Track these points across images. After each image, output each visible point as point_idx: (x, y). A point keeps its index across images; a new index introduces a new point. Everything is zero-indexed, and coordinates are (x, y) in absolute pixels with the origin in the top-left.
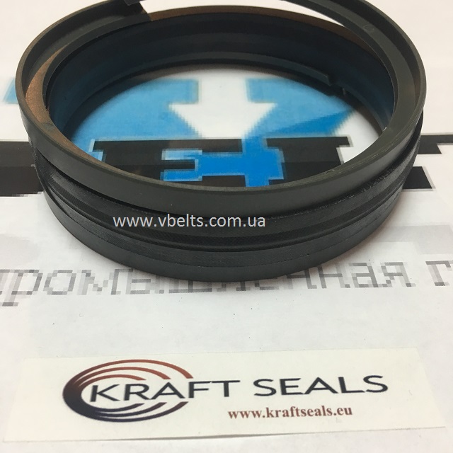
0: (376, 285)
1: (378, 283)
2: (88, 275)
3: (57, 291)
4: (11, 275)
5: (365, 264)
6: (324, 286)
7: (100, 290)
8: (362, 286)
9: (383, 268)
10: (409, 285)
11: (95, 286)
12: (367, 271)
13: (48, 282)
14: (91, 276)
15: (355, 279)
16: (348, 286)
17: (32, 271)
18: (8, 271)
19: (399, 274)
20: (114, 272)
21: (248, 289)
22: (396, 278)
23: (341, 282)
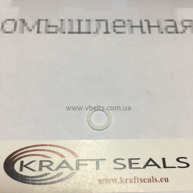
0: (177, 32)
1: (179, 31)
2: (24, 22)
3: (8, 31)
5: (172, 20)
6: (150, 32)
7: (30, 30)
8: (170, 33)
9: (182, 23)
11: (28, 28)
12: (173, 24)
13: (3, 26)
14: (25, 22)
15: (166, 29)
16: (162, 33)
19: (190, 27)
20: (37, 20)
21: (110, 33)
22: (188, 29)
23: (159, 30)
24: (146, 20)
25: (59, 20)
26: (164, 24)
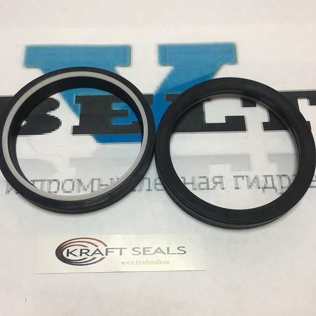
0: (208, 189)
1: (210, 187)
2: (80, 182)
3: (67, 191)
4: (46, 182)
5: (205, 177)
7: (86, 190)
8: (202, 189)
10: (223, 189)
11: (84, 187)
12: (206, 181)
13: (63, 186)
14: (82, 182)
15: (199, 185)
16: (195, 189)
17: (55, 180)
18: (44, 180)
19: (220, 183)
20: (91, 180)
21: (152, 190)
22: (218, 185)
23: (193, 187)
24: (182, 178)
25: (109, 179)
26: (197, 181)
